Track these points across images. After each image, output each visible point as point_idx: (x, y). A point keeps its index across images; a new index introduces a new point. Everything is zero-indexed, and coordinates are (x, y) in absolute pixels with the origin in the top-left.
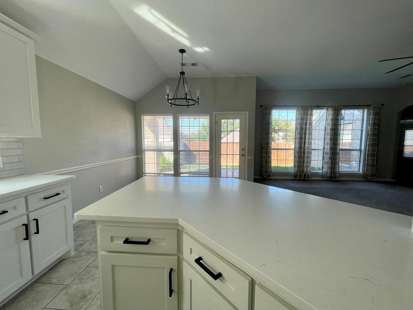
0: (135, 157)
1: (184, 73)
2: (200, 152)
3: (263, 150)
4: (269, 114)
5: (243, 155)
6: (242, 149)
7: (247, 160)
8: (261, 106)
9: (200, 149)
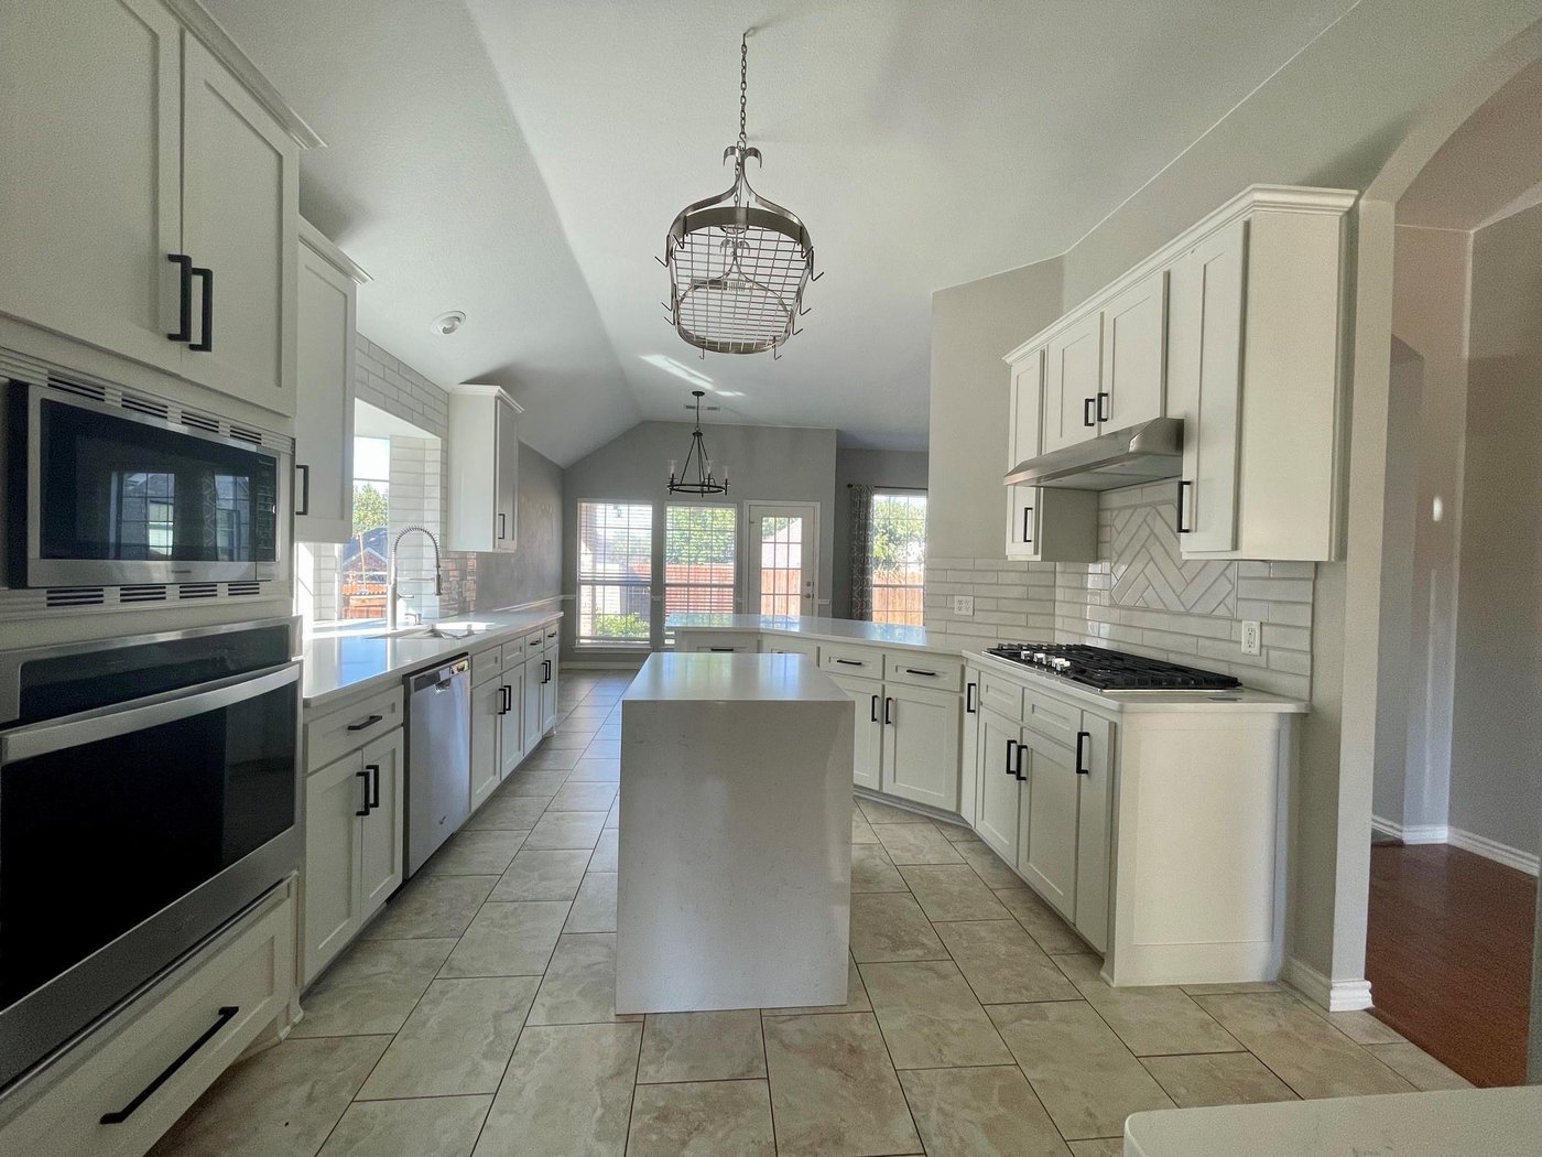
0: (561, 597)
1: (701, 434)
2: (714, 589)
3: (855, 588)
4: (867, 505)
5: (808, 596)
6: (806, 583)
7: (816, 607)
8: (850, 486)
9: (713, 582)
